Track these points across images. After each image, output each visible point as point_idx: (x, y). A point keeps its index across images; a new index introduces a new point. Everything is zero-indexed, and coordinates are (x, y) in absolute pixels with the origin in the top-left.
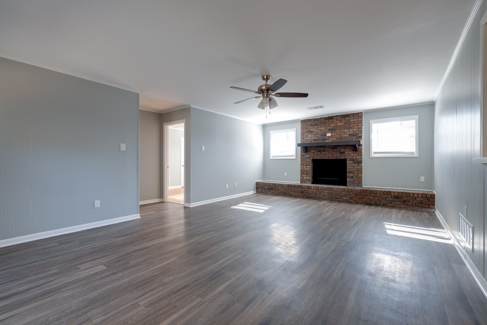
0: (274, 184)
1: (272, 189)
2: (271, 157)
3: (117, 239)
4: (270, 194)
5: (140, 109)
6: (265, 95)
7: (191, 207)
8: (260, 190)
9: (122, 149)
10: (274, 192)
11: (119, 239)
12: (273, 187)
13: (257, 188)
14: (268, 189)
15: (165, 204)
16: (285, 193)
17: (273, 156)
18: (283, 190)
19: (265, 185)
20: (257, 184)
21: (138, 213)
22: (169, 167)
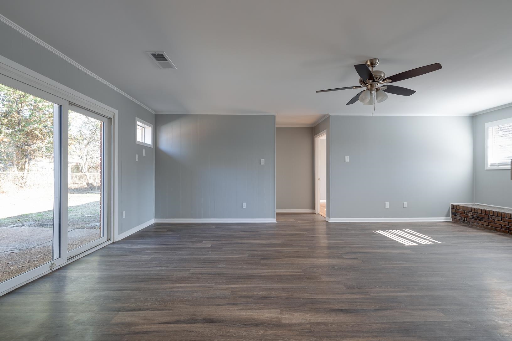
0: (485, 211)
1: (481, 219)
2: (489, 166)
3: (241, 233)
4: (476, 226)
5: (276, 126)
6: (369, 86)
7: (330, 222)
8: (459, 218)
9: (262, 164)
10: (485, 223)
11: (243, 233)
12: (482, 215)
13: (454, 214)
14: (473, 218)
15: (316, 215)
16: (509, 229)
17: (493, 165)
18: (503, 223)
19: (468, 211)
20: (454, 207)
21: (274, 218)
22: (320, 179)
